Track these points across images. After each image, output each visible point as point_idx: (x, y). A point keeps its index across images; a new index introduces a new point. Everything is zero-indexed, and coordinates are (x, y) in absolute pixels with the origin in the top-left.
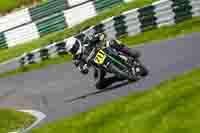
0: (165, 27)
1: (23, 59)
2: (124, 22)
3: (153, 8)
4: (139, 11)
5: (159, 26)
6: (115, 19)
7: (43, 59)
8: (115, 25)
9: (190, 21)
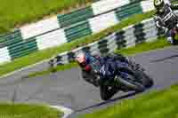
8: (135, 32)
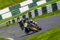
0: (50, 13)
1: (7, 23)
2: (37, 12)
3: (46, 7)
4: (42, 8)
5: (48, 12)
9: (57, 11)
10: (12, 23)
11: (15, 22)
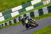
2: (26, 16)
6: (24, 15)
7: (6, 26)
10: (5, 26)
11: (7, 25)
